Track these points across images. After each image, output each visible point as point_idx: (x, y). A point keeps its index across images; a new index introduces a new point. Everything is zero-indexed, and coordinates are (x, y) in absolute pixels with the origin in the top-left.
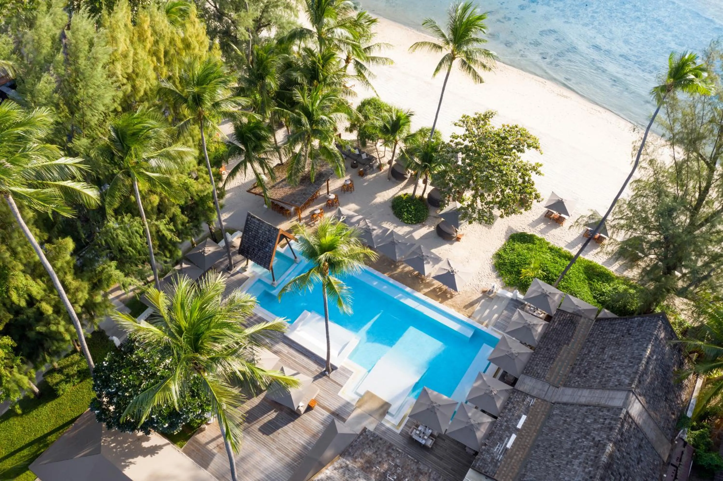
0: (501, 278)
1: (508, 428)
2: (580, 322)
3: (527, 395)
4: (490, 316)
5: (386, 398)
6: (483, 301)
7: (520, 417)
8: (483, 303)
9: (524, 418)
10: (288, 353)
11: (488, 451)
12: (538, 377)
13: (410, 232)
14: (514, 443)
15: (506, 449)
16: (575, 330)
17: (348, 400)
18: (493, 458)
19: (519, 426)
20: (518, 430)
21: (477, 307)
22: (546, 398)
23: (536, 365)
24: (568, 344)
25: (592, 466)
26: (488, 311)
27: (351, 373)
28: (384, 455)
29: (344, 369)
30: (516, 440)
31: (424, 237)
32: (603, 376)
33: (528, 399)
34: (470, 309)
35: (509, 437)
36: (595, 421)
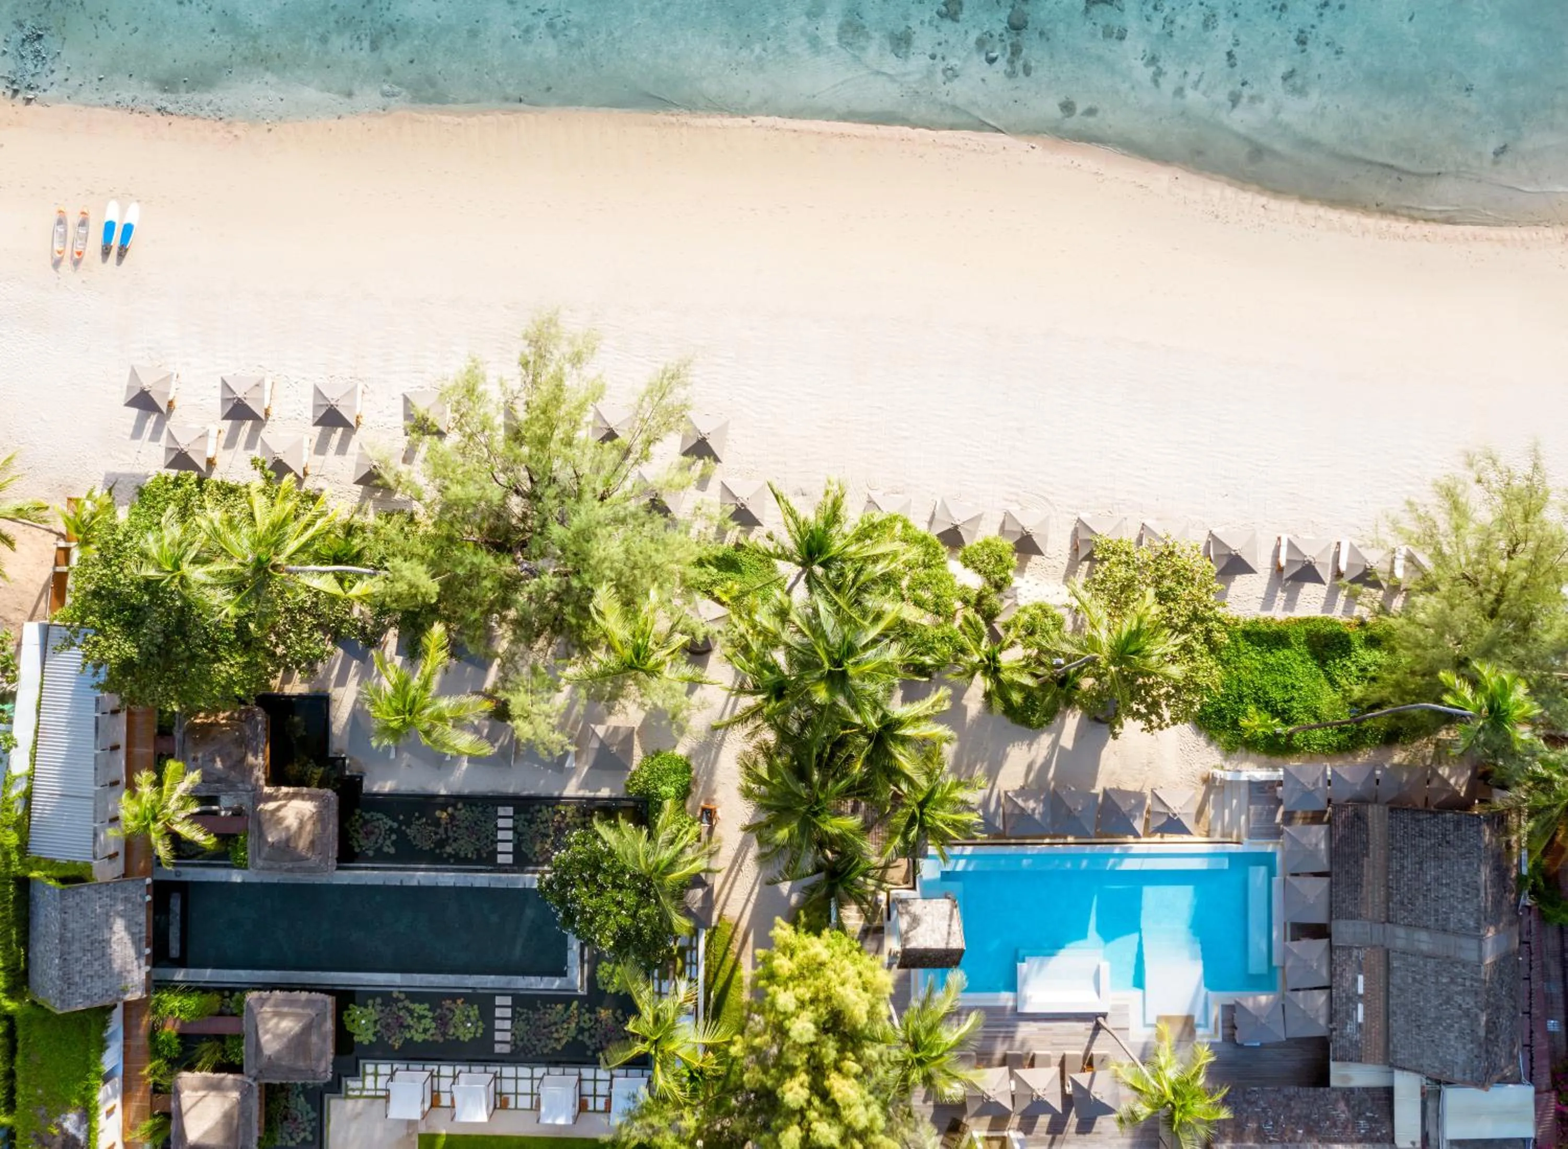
0: (1216, 743)
1: (1349, 999)
2: (1369, 814)
3: (1350, 948)
4: (1234, 821)
5: (1180, 1010)
6: (1212, 797)
7: (1356, 980)
8: (1214, 800)
9: (1361, 978)
10: (1040, 1029)
11: (1342, 1036)
12: (1352, 916)
13: (1055, 743)
14: (1365, 1014)
15: (1360, 1026)
16: (1367, 829)
17: (1143, 1040)
18: (1351, 1041)
19: (1361, 990)
20: (1361, 996)
21: (1210, 811)
22: (1374, 942)
23: (1344, 902)
24: (1367, 855)
25: (1472, 1042)
26: (1227, 812)
27: (1127, 1006)
28: (1245, 1106)
29: (1114, 1008)
30: (1365, 1009)
31: (1080, 736)
32: (1436, 911)
33: (1355, 952)
34: (1203, 820)
35: (1356, 1009)
36: (1452, 981)
